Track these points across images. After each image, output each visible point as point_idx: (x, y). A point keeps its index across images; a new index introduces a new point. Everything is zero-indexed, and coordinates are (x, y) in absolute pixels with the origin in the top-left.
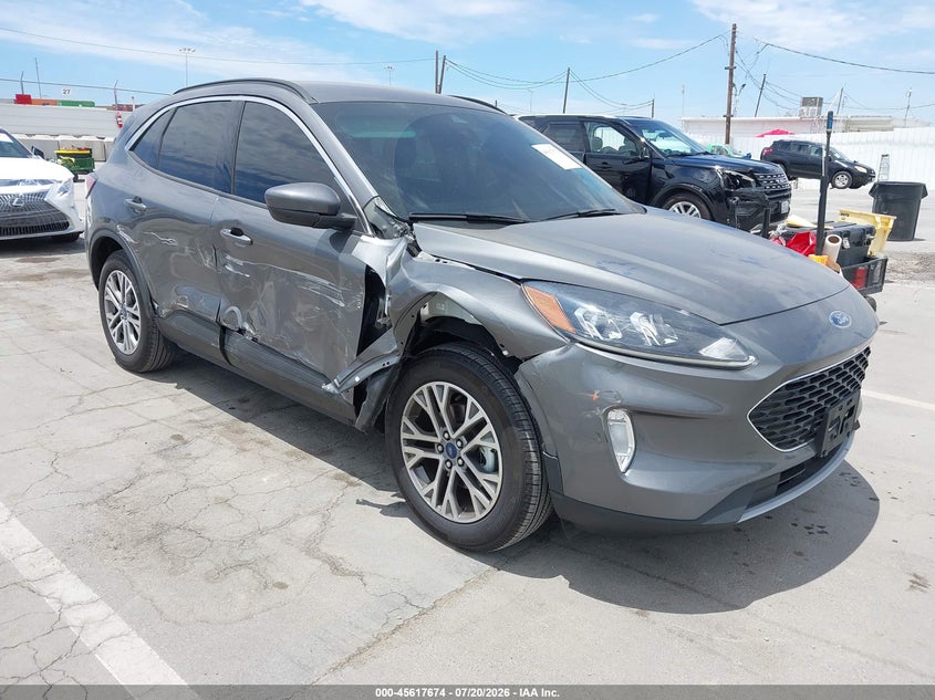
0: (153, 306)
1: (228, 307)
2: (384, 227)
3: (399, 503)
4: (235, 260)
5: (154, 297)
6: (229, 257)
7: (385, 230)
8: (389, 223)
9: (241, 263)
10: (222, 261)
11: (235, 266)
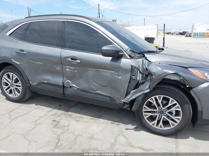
0: (29, 83)
1: (66, 81)
2: (133, 56)
3: (136, 127)
4: (70, 67)
5: (29, 80)
6: (68, 67)
7: (133, 57)
8: (135, 55)
9: (73, 68)
10: (65, 68)
11: (70, 69)
